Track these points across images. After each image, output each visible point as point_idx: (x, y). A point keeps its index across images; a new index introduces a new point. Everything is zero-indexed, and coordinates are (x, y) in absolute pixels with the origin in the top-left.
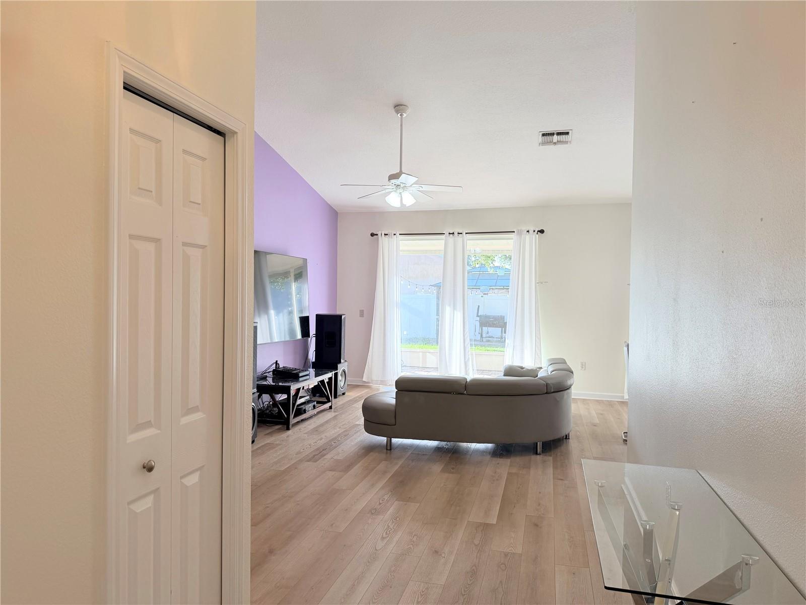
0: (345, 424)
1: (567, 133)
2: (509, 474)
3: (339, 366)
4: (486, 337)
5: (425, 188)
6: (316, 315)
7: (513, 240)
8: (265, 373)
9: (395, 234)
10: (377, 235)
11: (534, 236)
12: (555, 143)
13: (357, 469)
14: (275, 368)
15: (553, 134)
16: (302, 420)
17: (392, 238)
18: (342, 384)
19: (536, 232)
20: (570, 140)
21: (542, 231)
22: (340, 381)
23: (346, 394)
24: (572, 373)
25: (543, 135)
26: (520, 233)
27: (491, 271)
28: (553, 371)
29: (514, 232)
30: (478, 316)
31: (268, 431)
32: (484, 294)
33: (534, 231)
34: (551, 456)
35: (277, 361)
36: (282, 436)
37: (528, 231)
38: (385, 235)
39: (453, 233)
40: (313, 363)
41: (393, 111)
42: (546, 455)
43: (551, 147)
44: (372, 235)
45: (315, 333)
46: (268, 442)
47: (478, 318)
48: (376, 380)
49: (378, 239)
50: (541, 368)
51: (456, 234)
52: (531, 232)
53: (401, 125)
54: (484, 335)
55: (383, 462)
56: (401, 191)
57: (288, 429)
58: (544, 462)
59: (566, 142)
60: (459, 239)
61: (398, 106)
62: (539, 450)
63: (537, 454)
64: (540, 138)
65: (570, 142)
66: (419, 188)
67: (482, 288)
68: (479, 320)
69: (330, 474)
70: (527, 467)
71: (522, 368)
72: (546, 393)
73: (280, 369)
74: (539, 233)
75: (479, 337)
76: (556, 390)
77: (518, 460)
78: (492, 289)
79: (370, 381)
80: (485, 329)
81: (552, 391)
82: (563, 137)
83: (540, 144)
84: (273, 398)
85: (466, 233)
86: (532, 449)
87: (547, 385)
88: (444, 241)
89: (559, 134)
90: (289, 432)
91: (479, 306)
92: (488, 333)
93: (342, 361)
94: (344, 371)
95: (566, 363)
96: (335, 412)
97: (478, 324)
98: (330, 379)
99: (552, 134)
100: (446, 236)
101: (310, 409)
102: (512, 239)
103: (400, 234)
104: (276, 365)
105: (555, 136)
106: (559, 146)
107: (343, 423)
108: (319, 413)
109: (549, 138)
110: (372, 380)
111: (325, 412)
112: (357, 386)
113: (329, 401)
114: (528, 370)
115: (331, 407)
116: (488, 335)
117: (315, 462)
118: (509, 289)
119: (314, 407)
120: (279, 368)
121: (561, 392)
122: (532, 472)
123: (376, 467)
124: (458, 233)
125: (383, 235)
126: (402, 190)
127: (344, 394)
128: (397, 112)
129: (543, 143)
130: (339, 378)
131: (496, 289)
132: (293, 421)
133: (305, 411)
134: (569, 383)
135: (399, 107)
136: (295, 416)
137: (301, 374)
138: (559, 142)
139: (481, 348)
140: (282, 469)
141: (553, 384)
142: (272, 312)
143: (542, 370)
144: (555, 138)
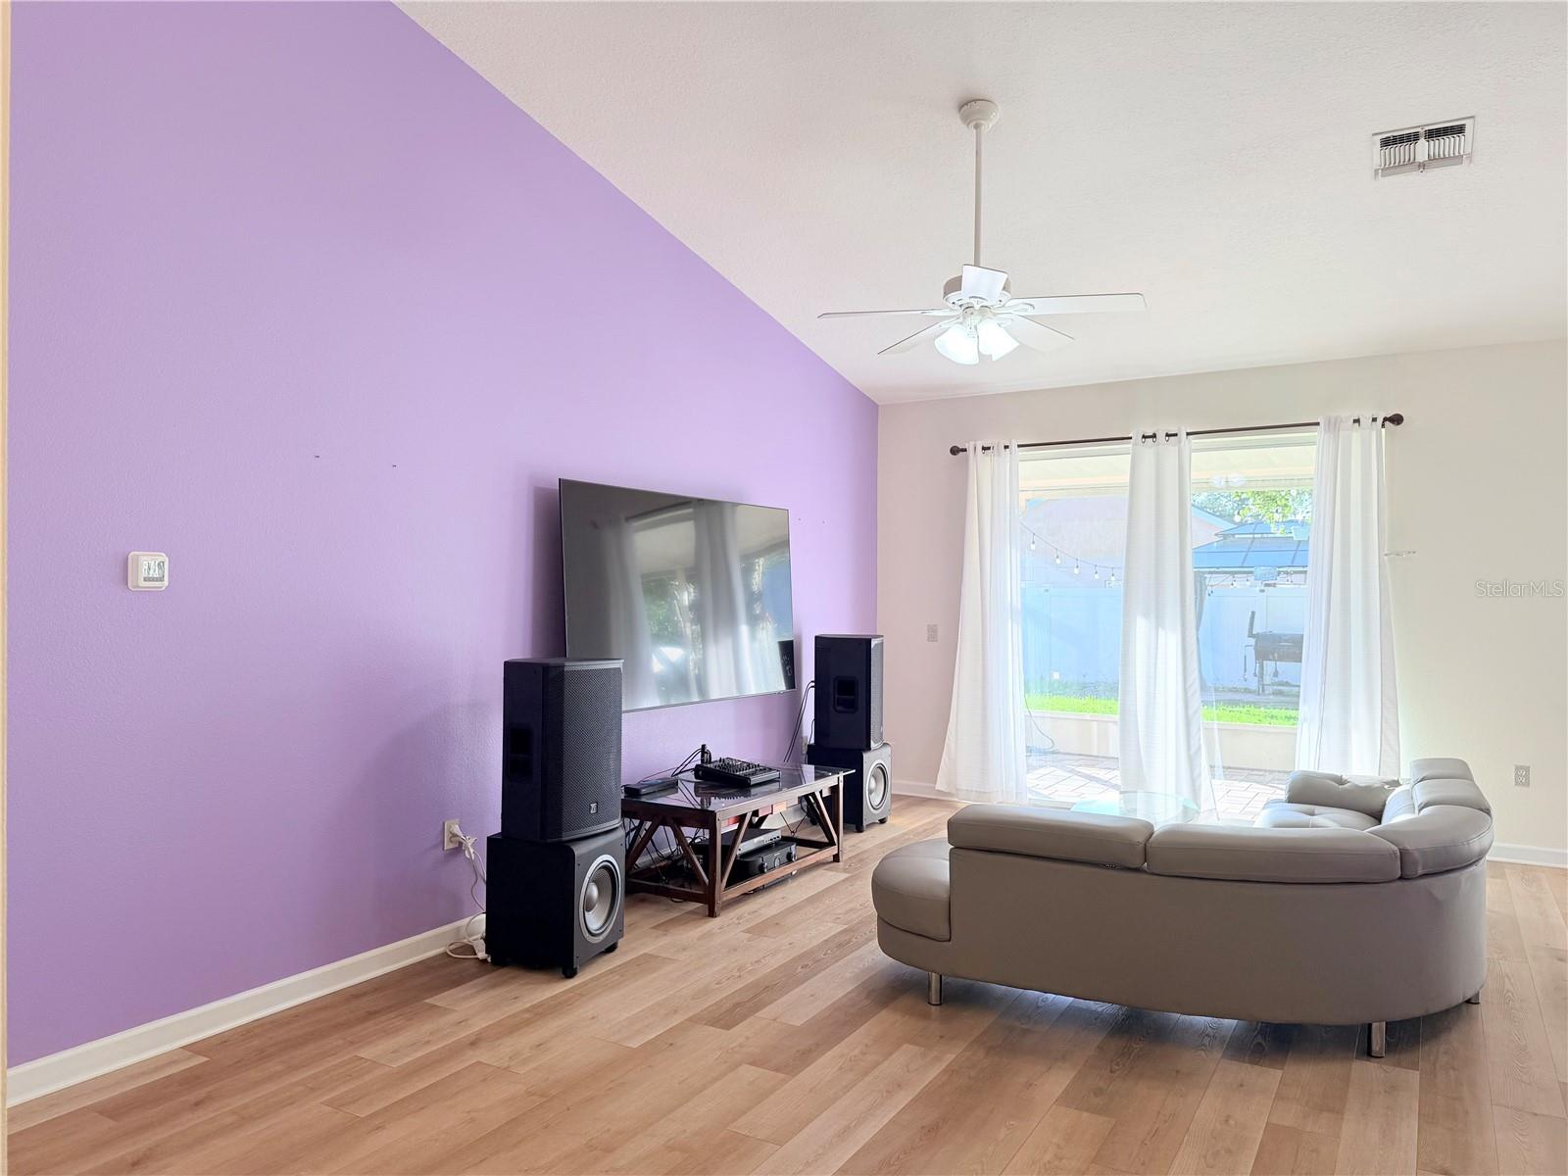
0: (851, 910)
1: (1459, 130)
2: (1271, 1129)
3: (866, 756)
4: (1273, 684)
5: (1043, 307)
6: (816, 638)
7: (1315, 447)
8: (680, 772)
9: (1006, 447)
10: (966, 450)
11: (1374, 433)
12: (1422, 166)
13: (825, 1066)
14: (699, 763)
15: (1415, 137)
16: (756, 891)
17: (999, 455)
18: (876, 799)
19: (1380, 421)
20: (1468, 151)
21: (1397, 420)
22: (870, 792)
23: (889, 821)
24: (1487, 811)
25: (1387, 142)
26: (1334, 425)
27: (1278, 532)
28: (1426, 805)
29: (1318, 424)
30: (1251, 635)
31: (655, 922)
32: (1266, 585)
33: (1374, 420)
34: (1414, 1066)
35: (703, 746)
36: (691, 933)
37: (1357, 421)
38: (984, 449)
39: (1154, 436)
40: (809, 746)
41: (955, 120)
42: (1398, 1065)
43: (1411, 179)
44: (955, 451)
45: (813, 679)
46: (647, 951)
47: (1252, 641)
48: (967, 790)
49: (967, 460)
50: (1396, 784)
51: (1161, 436)
52: (1366, 421)
53: (978, 153)
54: (1267, 680)
55: (905, 1046)
56: (974, 320)
57: (712, 914)
58: (1392, 1089)
59: (1457, 159)
60: (1170, 449)
61: (967, 104)
62: (1378, 1041)
63: (1368, 1053)
64: (1376, 155)
65: (1470, 156)
66: (1026, 310)
67: (1259, 571)
68: (1253, 644)
69: (748, 1073)
70: (1332, 1106)
71: (1340, 781)
72: (1401, 878)
73: (711, 766)
74: (1387, 423)
75: (1254, 684)
76: (1431, 870)
77: (1306, 1075)
78: (1287, 573)
79: (954, 791)
80: (1269, 666)
81: (1420, 872)
82: (1446, 144)
83: (1376, 171)
84: (679, 836)
85: (1188, 434)
86: (1354, 1041)
87: (1404, 854)
88: (1130, 456)
89: (1433, 134)
90: (713, 924)
91: (1253, 613)
92: (1276, 674)
93: (873, 745)
94: (882, 769)
95: (1472, 780)
96: (845, 870)
97: (1251, 653)
98: (834, 789)
99: (1413, 138)
100: (1135, 444)
101: (777, 864)
102: (1314, 443)
103: (1019, 446)
104: (702, 756)
105: (1422, 141)
106: (1435, 174)
107: (851, 906)
108: (803, 871)
109: (1400, 151)
110: (957, 790)
111: (821, 871)
112: (923, 801)
113: (831, 843)
114: (1357, 786)
115: (836, 858)
116: (1276, 680)
117: (728, 1027)
118: (1305, 572)
119: (789, 858)
120: (710, 762)
121: (1452, 875)
122: (1349, 1127)
123: (878, 1064)
124: (1167, 435)
125: (979, 448)
126: (979, 318)
127: (882, 821)
128: (966, 119)
129: (1388, 170)
130: (869, 782)
131: (1295, 572)
132: (724, 894)
133: (761, 870)
134: (1476, 845)
135: (971, 107)
136: (731, 883)
137: (754, 780)
138: (1434, 160)
139: (1257, 711)
140: (635, 1044)
141: (1423, 852)
142: (744, 629)
143: (1398, 790)
144: (1423, 149)
